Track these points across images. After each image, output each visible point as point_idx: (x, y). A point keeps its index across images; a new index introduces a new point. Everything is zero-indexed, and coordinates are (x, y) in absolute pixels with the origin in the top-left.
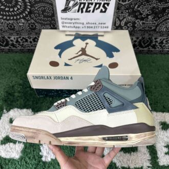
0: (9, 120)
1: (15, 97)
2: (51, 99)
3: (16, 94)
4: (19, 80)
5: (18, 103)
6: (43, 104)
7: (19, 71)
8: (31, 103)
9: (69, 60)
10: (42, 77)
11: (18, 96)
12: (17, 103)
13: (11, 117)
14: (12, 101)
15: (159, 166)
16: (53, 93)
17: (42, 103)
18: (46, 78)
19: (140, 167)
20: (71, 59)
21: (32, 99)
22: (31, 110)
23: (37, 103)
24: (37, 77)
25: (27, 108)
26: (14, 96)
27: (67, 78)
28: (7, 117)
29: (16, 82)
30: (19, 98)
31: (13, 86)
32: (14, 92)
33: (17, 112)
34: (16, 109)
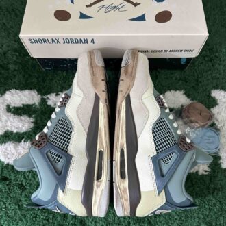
0: (5, 107)
1: (10, 71)
2: (64, 74)
3: (11, 66)
4: (13, 42)
5: (16, 80)
6: (54, 81)
7: (12, 27)
8: (35, 80)
9: (87, 6)
10: (45, 41)
11: (15, 70)
12: (14, 80)
13: (8, 103)
14: (7, 79)
15: (221, 169)
16: (65, 64)
17: (52, 80)
18: (51, 41)
19: (195, 171)
20: (91, 5)
21: (36, 74)
22: (36, 93)
23: (44, 81)
24: (35, 41)
25: (31, 89)
26: (8, 70)
27: (86, 41)
28: (3, 103)
29: (8, 46)
30: (15, 73)
31: (5, 54)
32: (8, 63)
33: (16, 95)
34: (13, 91)
